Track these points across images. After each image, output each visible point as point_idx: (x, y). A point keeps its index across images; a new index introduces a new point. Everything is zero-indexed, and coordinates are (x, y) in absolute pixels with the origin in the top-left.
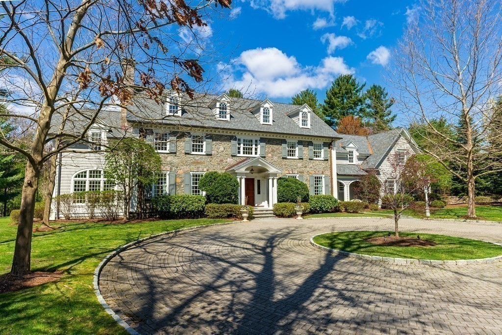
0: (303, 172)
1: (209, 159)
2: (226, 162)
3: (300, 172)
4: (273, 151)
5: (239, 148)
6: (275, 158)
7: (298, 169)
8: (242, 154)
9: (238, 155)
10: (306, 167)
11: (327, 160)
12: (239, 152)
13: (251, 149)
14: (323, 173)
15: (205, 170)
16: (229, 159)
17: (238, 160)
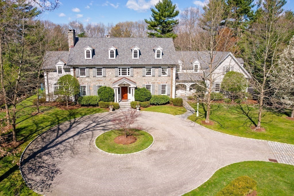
0: (155, 83)
1: (105, 78)
2: (113, 80)
3: (153, 83)
4: (137, 73)
5: (120, 73)
6: (139, 77)
7: (152, 82)
8: (121, 75)
9: (119, 76)
10: (156, 80)
11: (170, 76)
12: (120, 75)
13: (126, 72)
14: (166, 83)
15: (103, 83)
16: (114, 78)
17: (119, 78)
